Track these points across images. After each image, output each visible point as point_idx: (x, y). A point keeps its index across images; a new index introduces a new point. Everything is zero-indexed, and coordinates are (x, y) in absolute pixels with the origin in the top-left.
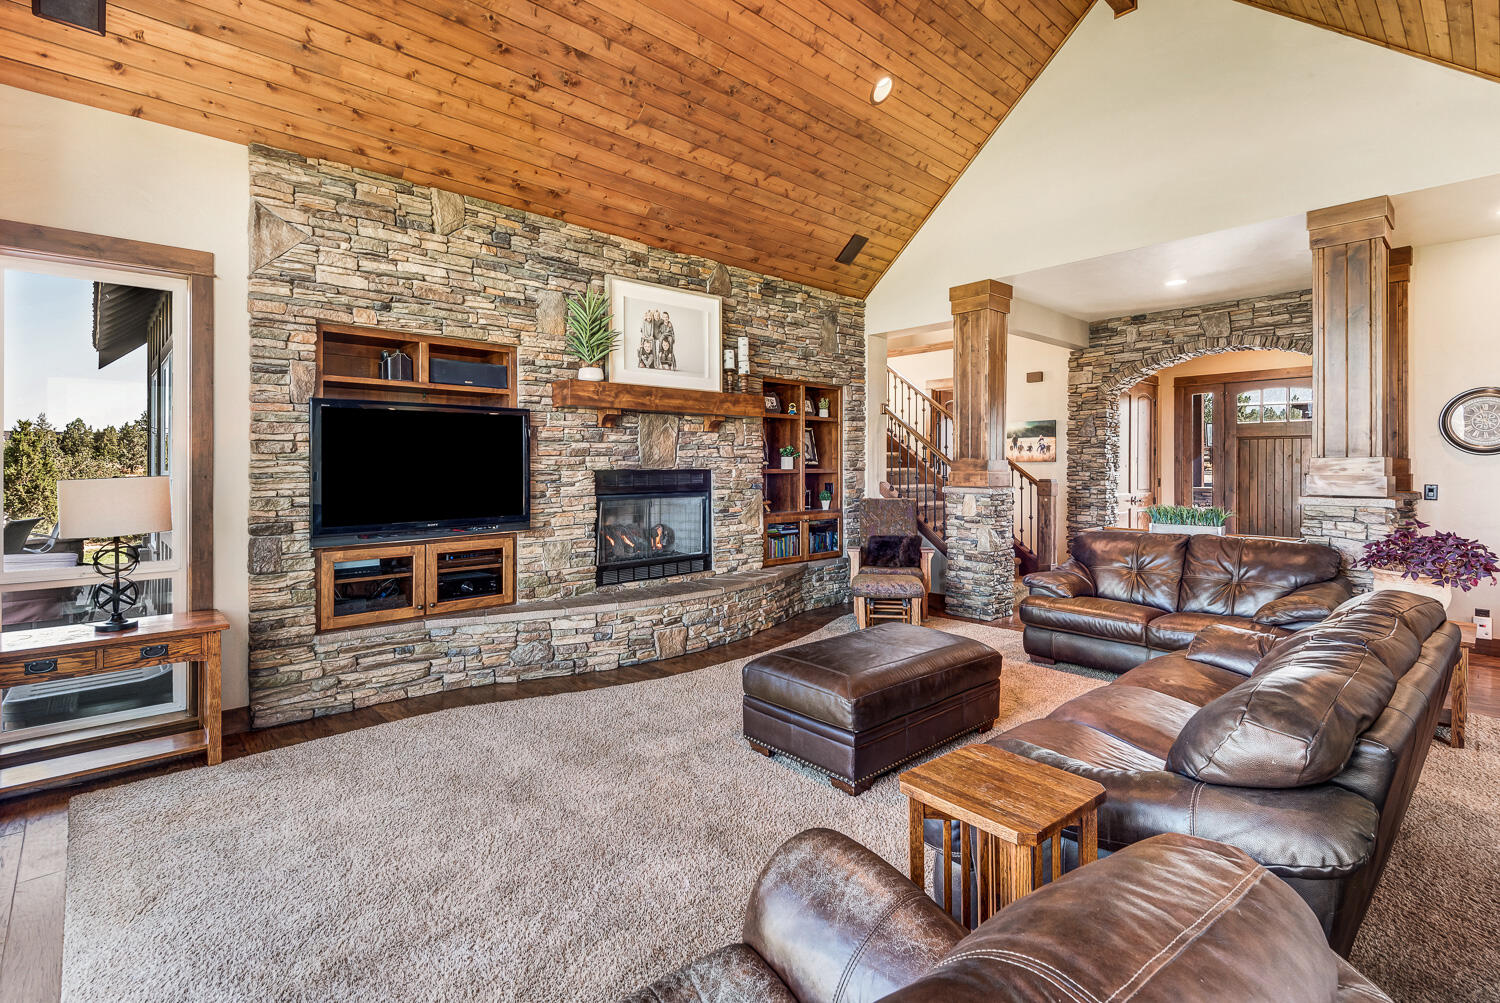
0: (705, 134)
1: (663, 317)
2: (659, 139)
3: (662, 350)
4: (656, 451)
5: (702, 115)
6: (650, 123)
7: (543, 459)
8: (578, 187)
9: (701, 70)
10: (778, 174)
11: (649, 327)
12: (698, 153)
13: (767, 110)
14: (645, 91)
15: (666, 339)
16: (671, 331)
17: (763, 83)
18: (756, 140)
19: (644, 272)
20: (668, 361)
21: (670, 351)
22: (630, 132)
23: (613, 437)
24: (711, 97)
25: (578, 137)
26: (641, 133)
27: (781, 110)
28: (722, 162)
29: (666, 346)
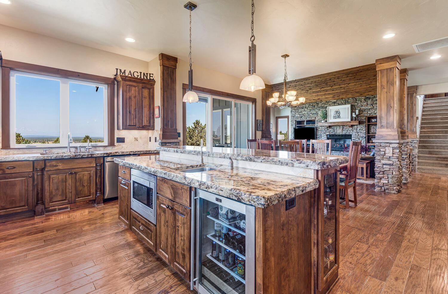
0: (332, 85)
1: (338, 110)
2: (325, 89)
3: (338, 116)
4: (338, 131)
5: (329, 84)
6: (323, 88)
7: (319, 133)
8: (320, 97)
9: (323, 80)
10: (350, 83)
11: (335, 113)
12: (333, 87)
13: (338, 78)
14: (319, 85)
15: (338, 114)
16: (340, 112)
17: (334, 76)
18: (341, 82)
19: (336, 104)
20: (339, 117)
21: (339, 115)
22: (321, 90)
23: (330, 130)
24: (328, 81)
25: (316, 93)
26: (323, 89)
27: (340, 77)
28: (338, 86)
29: (338, 115)
